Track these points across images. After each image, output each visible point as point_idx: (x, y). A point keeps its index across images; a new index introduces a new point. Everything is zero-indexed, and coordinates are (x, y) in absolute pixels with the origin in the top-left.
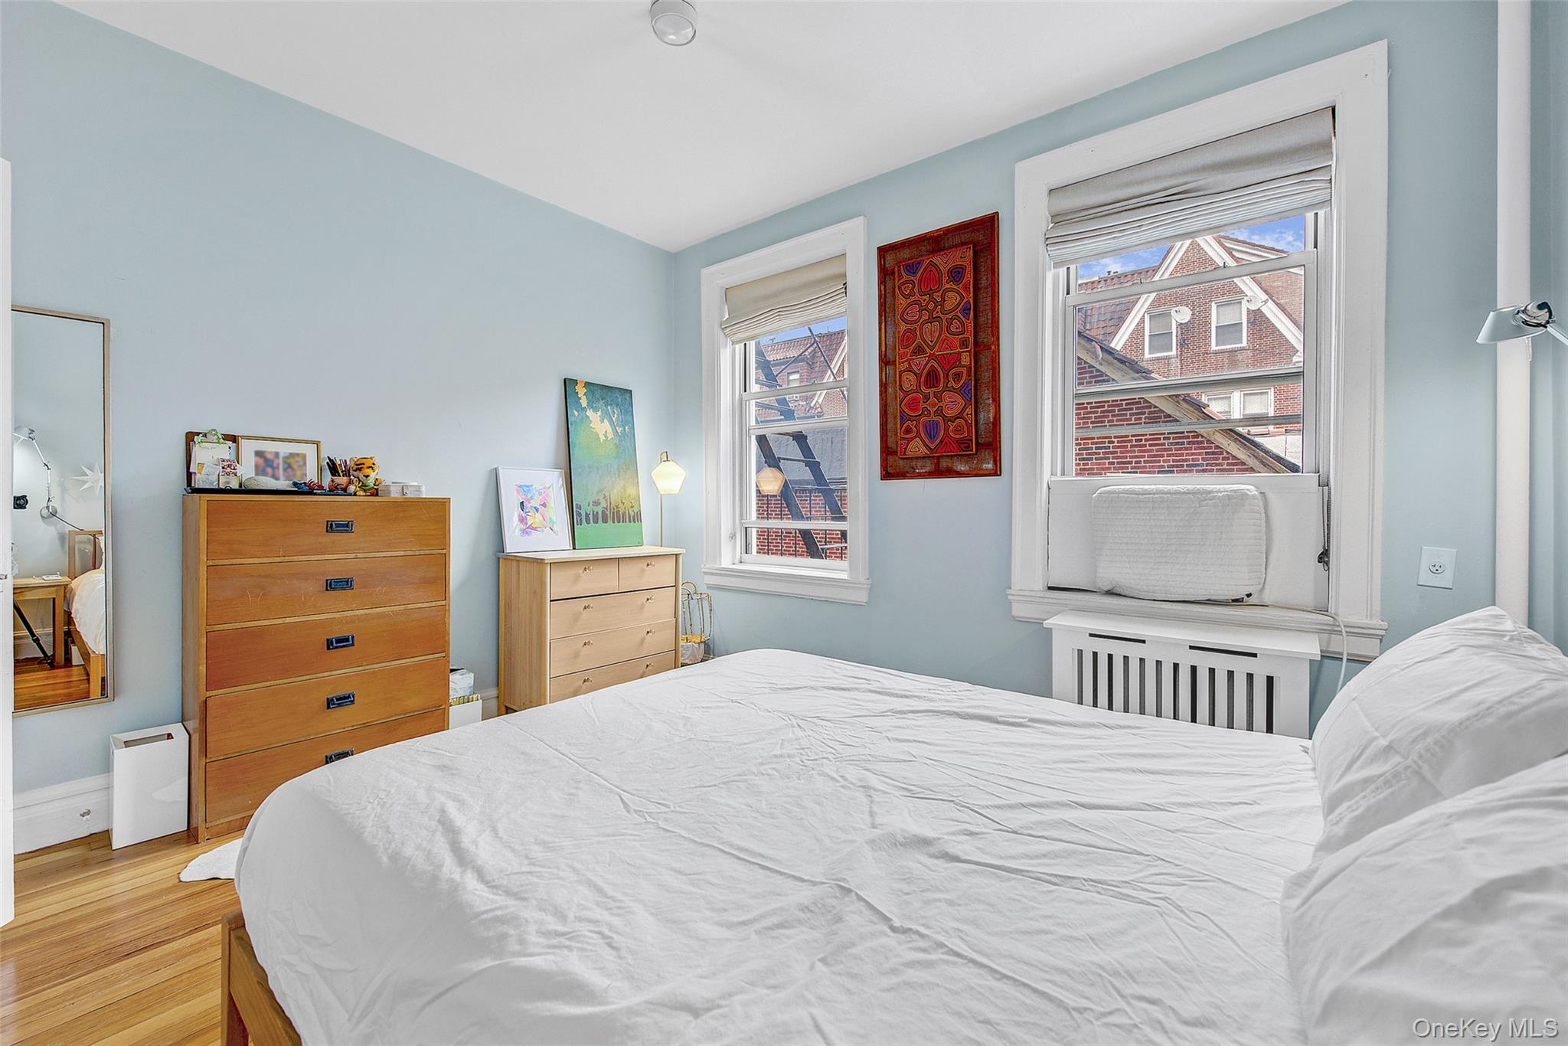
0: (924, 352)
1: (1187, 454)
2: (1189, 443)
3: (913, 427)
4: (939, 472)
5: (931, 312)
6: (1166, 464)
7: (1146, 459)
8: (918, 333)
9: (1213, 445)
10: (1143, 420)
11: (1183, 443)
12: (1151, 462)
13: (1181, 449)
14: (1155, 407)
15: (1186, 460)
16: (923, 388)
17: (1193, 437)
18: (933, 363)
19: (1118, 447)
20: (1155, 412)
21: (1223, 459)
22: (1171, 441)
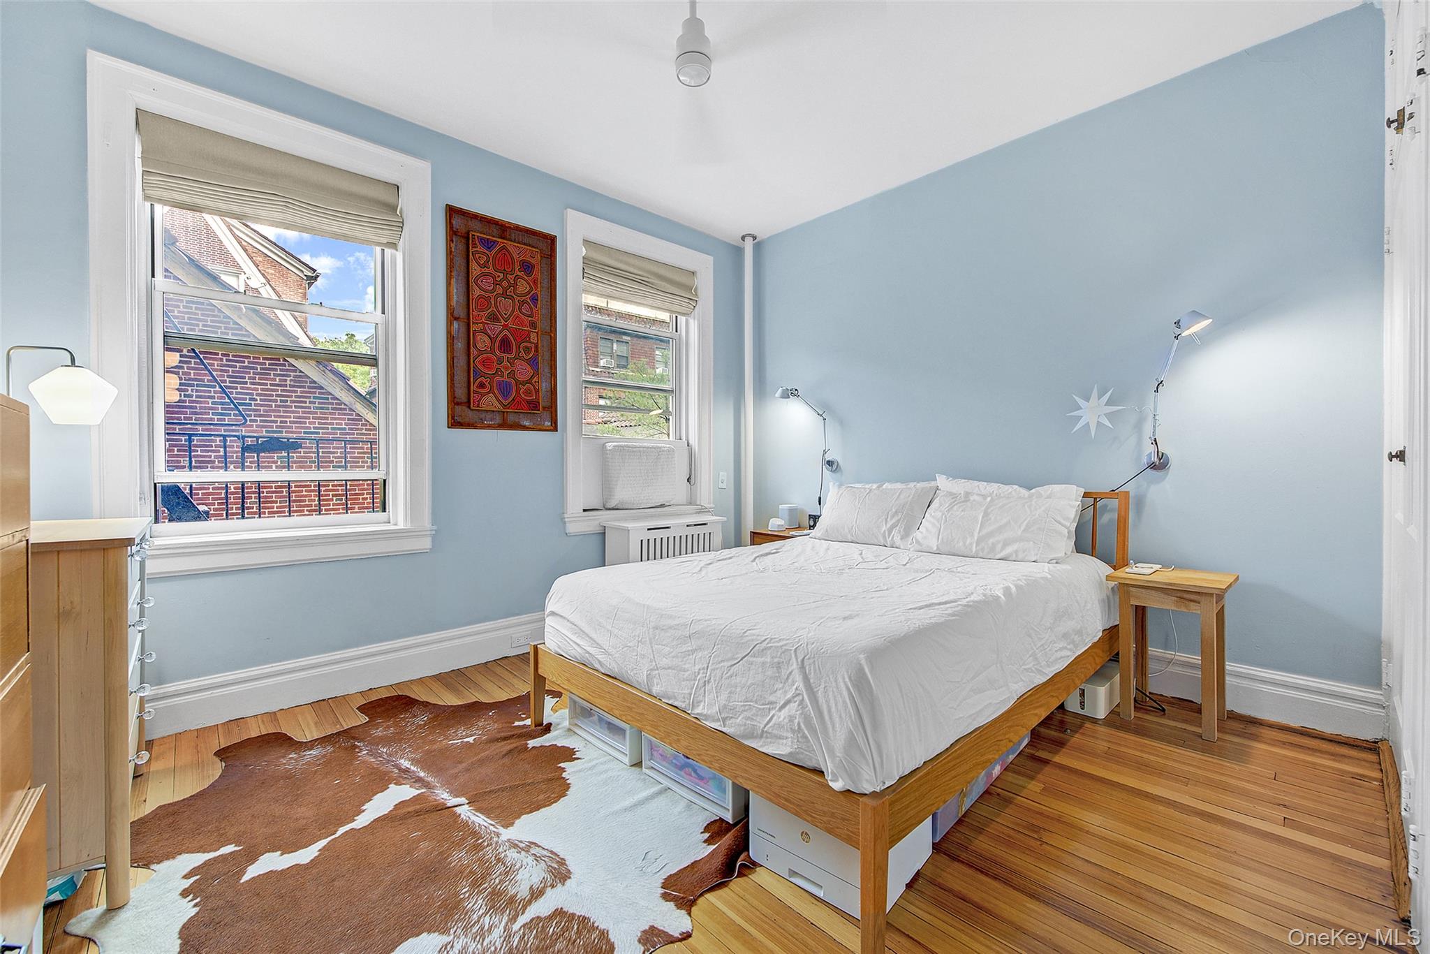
0: (499, 321)
1: (332, 419)
2: (333, 409)
3: (487, 384)
4: (504, 425)
5: (505, 290)
6: (312, 426)
7: (292, 419)
8: (493, 303)
9: (354, 413)
10: (288, 382)
11: (328, 409)
12: (296, 422)
13: (325, 413)
14: (301, 372)
15: (330, 424)
16: (497, 352)
17: (337, 404)
18: (506, 332)
19: (262, 405)
20: (300, 376)
21: (363, 425)
22: (317, 405)
